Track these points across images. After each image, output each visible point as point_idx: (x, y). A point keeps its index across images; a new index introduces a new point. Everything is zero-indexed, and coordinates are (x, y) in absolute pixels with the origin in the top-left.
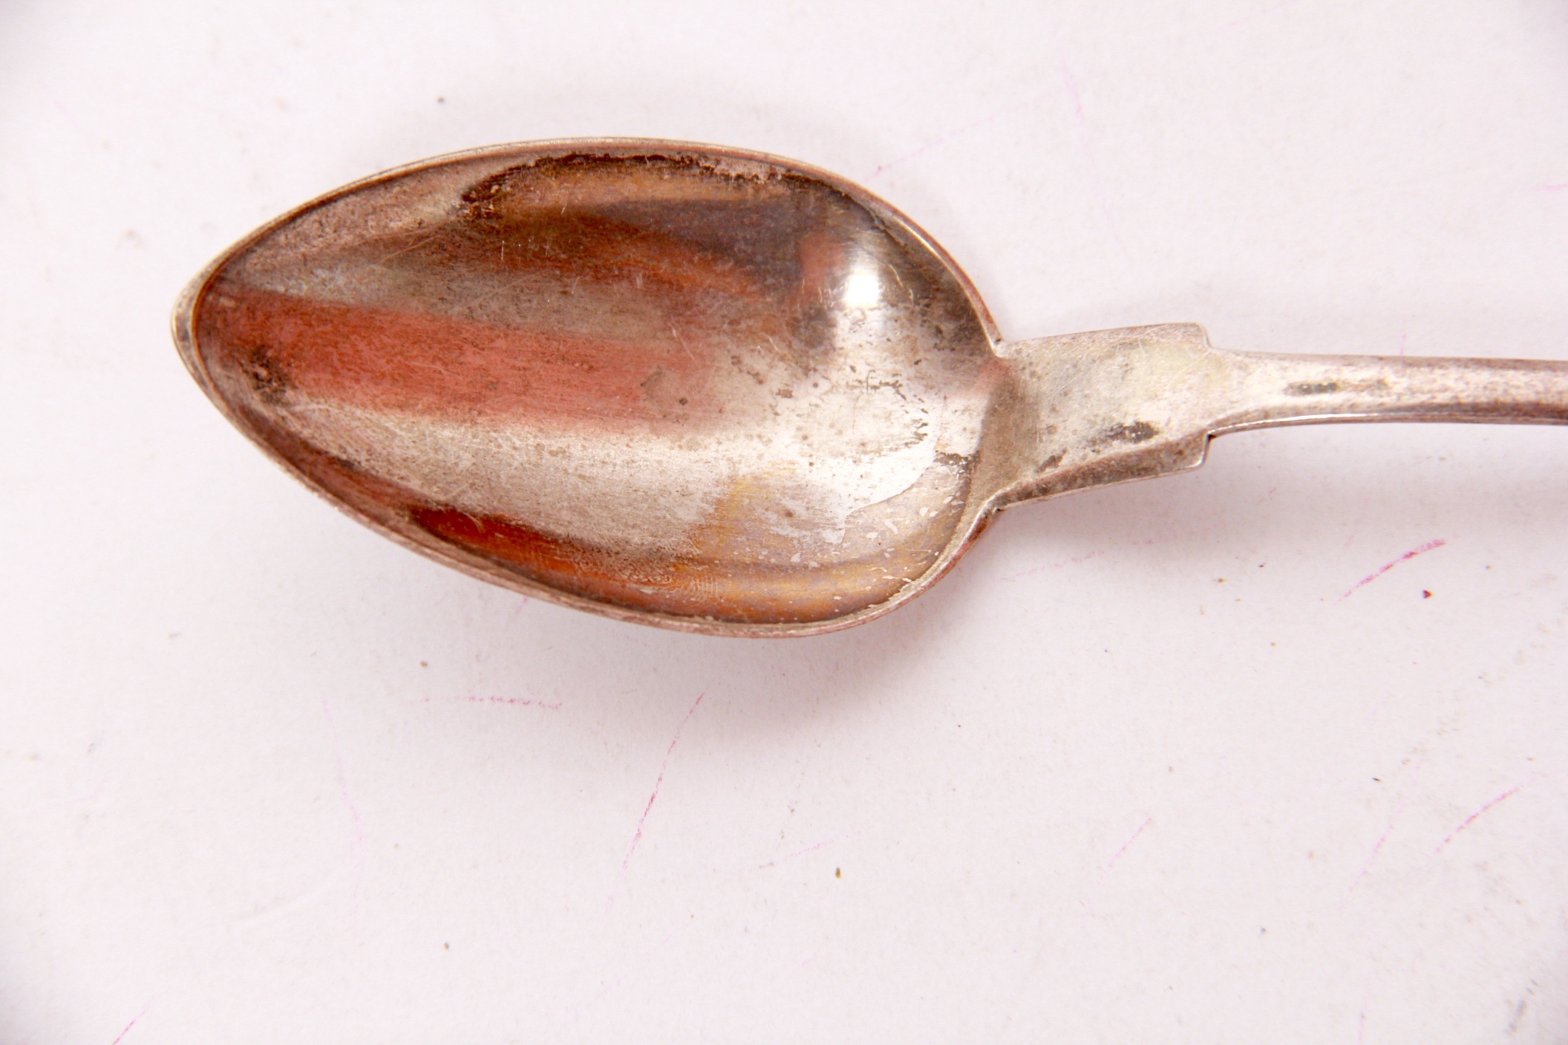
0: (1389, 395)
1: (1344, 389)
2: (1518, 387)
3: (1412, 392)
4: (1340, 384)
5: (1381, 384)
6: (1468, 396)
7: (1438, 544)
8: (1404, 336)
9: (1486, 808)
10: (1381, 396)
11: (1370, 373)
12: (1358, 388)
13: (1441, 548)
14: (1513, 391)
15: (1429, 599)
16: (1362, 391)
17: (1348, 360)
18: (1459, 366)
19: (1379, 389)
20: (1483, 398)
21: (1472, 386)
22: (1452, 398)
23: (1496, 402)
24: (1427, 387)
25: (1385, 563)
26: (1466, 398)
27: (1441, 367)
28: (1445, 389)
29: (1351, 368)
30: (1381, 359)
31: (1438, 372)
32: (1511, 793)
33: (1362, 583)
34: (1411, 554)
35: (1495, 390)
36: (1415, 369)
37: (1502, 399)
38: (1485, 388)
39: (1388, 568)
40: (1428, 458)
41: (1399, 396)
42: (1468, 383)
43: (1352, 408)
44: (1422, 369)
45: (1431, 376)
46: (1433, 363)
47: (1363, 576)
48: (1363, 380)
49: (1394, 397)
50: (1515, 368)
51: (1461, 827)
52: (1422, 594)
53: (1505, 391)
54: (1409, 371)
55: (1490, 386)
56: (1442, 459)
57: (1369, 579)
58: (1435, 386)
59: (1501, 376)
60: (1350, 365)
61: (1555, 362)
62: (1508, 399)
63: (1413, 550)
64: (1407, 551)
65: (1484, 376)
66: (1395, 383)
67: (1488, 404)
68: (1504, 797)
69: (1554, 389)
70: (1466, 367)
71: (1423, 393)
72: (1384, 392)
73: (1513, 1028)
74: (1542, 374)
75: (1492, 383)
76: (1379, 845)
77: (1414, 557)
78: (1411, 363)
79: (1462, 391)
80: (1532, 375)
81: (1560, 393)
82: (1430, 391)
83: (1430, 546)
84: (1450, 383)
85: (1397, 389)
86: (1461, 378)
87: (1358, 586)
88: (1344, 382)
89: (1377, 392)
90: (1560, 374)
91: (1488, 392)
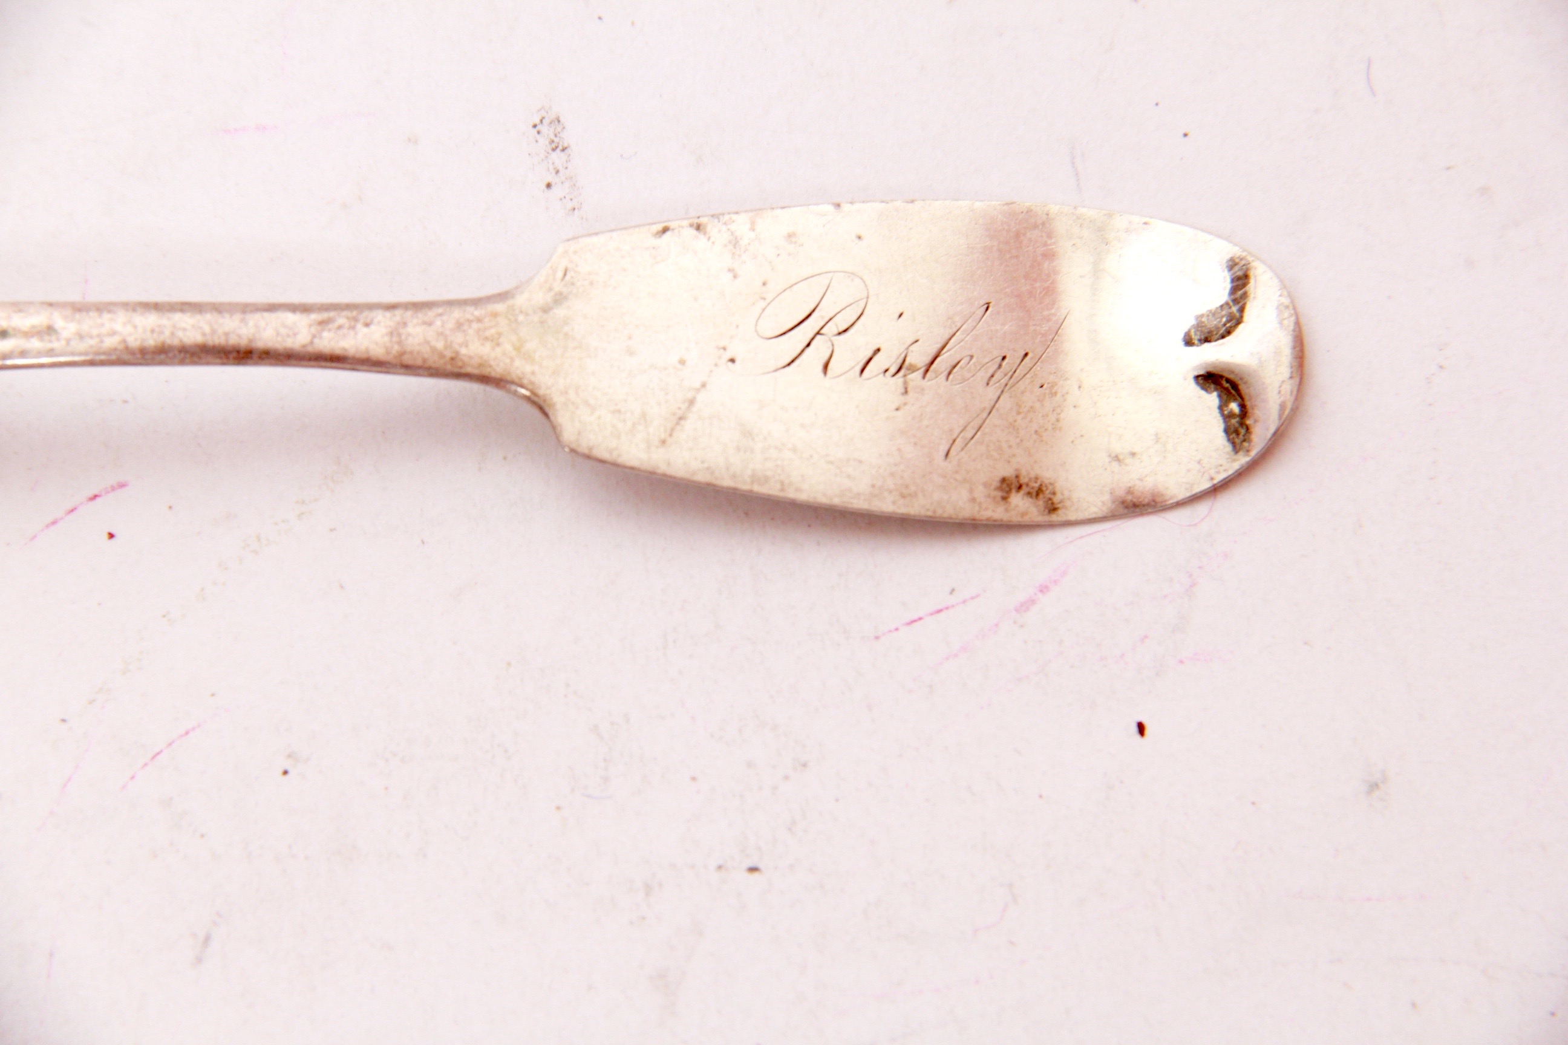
0: (58, 340)
1: (15, 336)
2: (185, 330)
3: (81, 336)
4: (11, 331)
5: (50, 330)
6: (136, 340)
7: (122, 485)
8: (86, 282)
9: (170, 744)
10: (50, 341)
11: (38, 319)
12: (27, 334)
13: (124, 490)
14: (180, 334)
15: (113, 540)
16: (32, 336)
17: (18, 307)
18: (127, 310)
19: (49, 334)
20: (151, 342)
21: (140, 330)
22: (120, 342)
23: (163, 344)
24: (95, 332)
25: (70, 506)
26: (134, 342)
27: (109, 311)
28: (113, 333)
29: (22, 314)
30: (51, 305)
31: (106, 316)
32: (194, 729)
33: (48, 526)
34: (95, 497)
35: (162, 333)
36: (84, 314)
37: (169, 341)
38: (153, 331)
39: (72, 511)
40: (111, 401)
41: (68, 341)
42: (135, 327)
43: (23, 354)
44: (91, 314)
45: (99, 321)
46: (102, 308)
47: (49, 519)
48: (33, 327)
49: (63, 342)
50: (182, 311)
51: (146, 765)
52: (106, 536)
53: (172, 334)
54: (78, 316)
55: (157, 329)
56: (125, 402)
57: (54, 523)
58: (104, 331)
59: (169, 319)
60: (20, 311)
61: (222, 304)
62: (176, 342)
63: (96, 492)
64: (91, 494)
65: (151, 320)
66: (64, 328)
67: (156, 347)
68: (187, 733)
69: (220, 331)
70: (134, 310)
71: (91, 337)
72: (53, 338)
73: (199, 960)
74: (208, 316)
75: (159, 326)
76: (65, 785)
77: (98, 500)
78: (79, 308)
79: (130, 335)
80: (198, 317)
81: (227, 334)
82: (99, 336)
83: (113, 489)
84: (118, 327)
85: (65, 334)
86: (129, 322)
87: (42, 530)
88: (14, 329)
89: (46, 338)
90: (227, 315)
91: (155, 335)
